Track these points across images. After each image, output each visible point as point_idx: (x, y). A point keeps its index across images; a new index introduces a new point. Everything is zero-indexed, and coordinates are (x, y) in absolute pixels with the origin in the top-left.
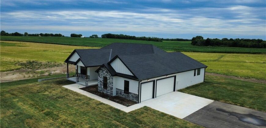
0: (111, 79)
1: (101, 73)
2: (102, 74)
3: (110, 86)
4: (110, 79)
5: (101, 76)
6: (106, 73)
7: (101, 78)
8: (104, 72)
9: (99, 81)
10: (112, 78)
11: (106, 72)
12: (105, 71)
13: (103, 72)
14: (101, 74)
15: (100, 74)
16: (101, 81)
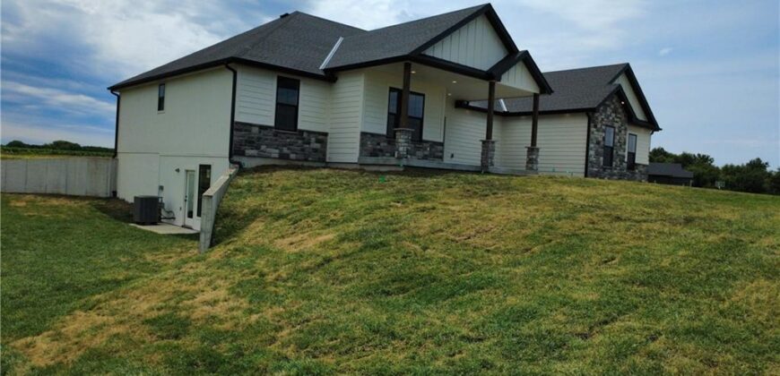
0: (623, 132)
1: (601, 115)
2: (603, 119)
3: (620, 153)
4: (620, 131)
5: (599, 126)
6: (613, 115)
7: (598, 131)
8: (609, 111)
9: (595, 142)
10: (626, 129)
11: (615, 111)
12: (612, 106)
13: (605, 111)
14: (600, 119)
15: (597, 118)
16: (598, 143)
